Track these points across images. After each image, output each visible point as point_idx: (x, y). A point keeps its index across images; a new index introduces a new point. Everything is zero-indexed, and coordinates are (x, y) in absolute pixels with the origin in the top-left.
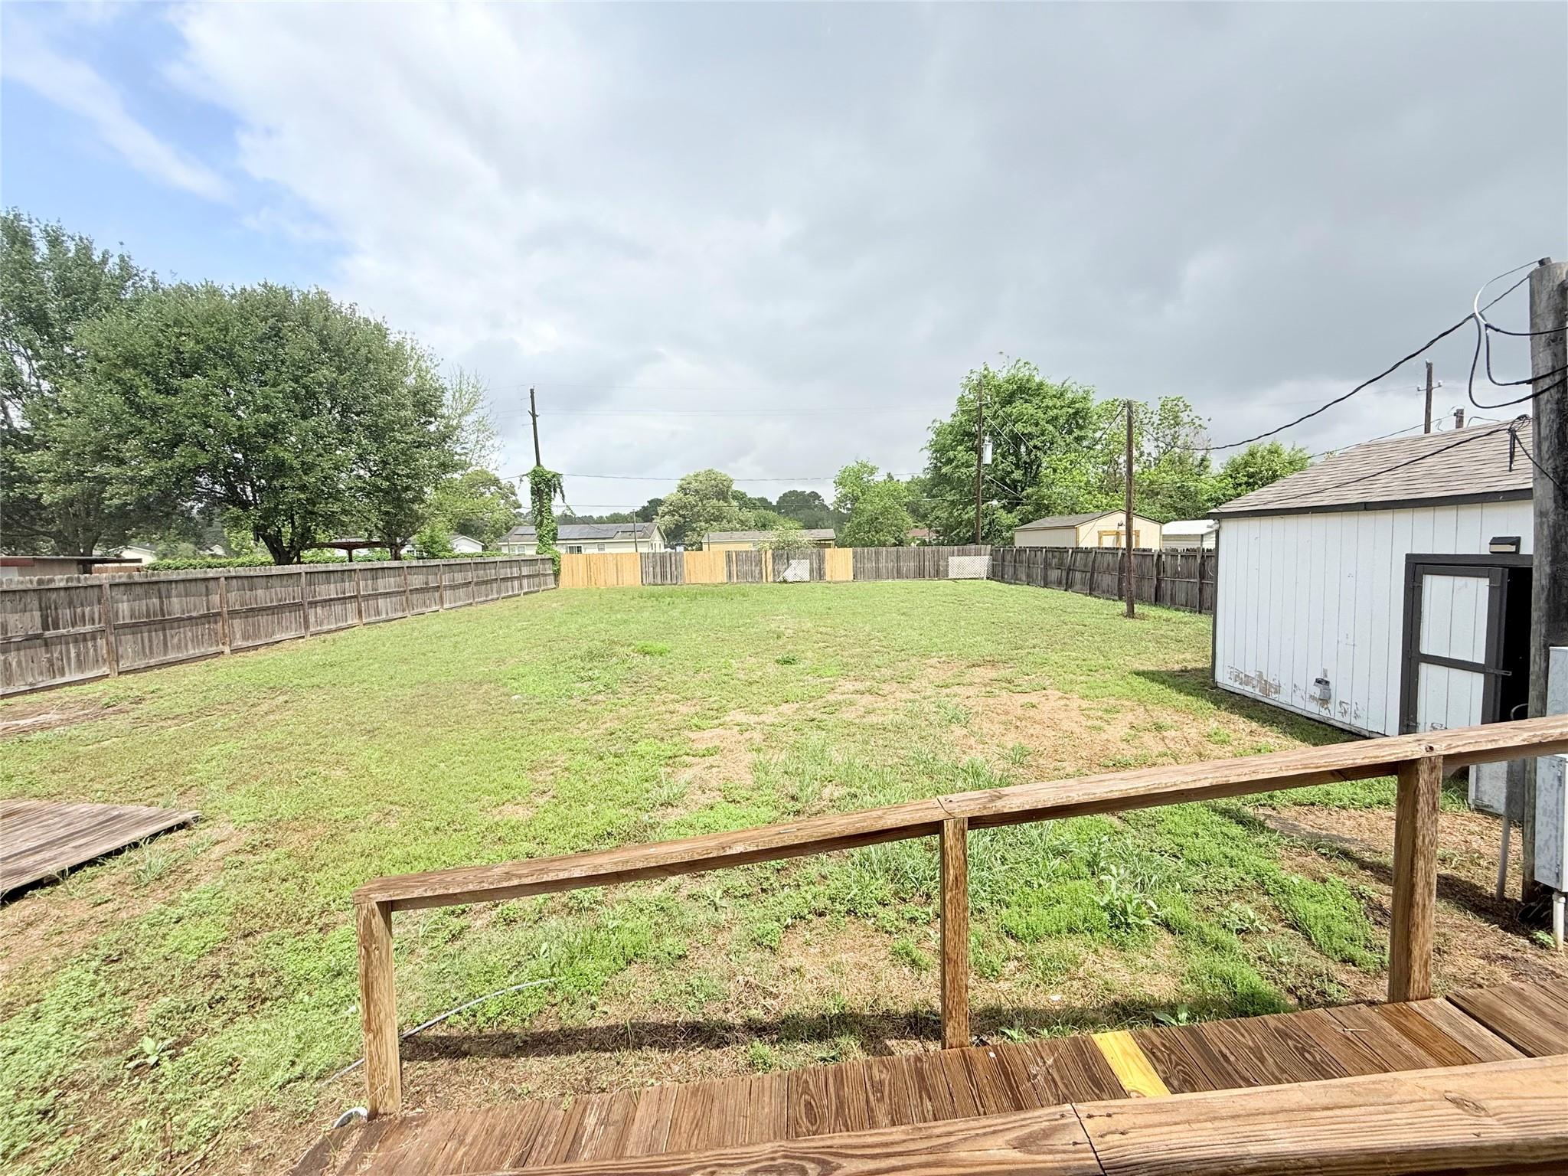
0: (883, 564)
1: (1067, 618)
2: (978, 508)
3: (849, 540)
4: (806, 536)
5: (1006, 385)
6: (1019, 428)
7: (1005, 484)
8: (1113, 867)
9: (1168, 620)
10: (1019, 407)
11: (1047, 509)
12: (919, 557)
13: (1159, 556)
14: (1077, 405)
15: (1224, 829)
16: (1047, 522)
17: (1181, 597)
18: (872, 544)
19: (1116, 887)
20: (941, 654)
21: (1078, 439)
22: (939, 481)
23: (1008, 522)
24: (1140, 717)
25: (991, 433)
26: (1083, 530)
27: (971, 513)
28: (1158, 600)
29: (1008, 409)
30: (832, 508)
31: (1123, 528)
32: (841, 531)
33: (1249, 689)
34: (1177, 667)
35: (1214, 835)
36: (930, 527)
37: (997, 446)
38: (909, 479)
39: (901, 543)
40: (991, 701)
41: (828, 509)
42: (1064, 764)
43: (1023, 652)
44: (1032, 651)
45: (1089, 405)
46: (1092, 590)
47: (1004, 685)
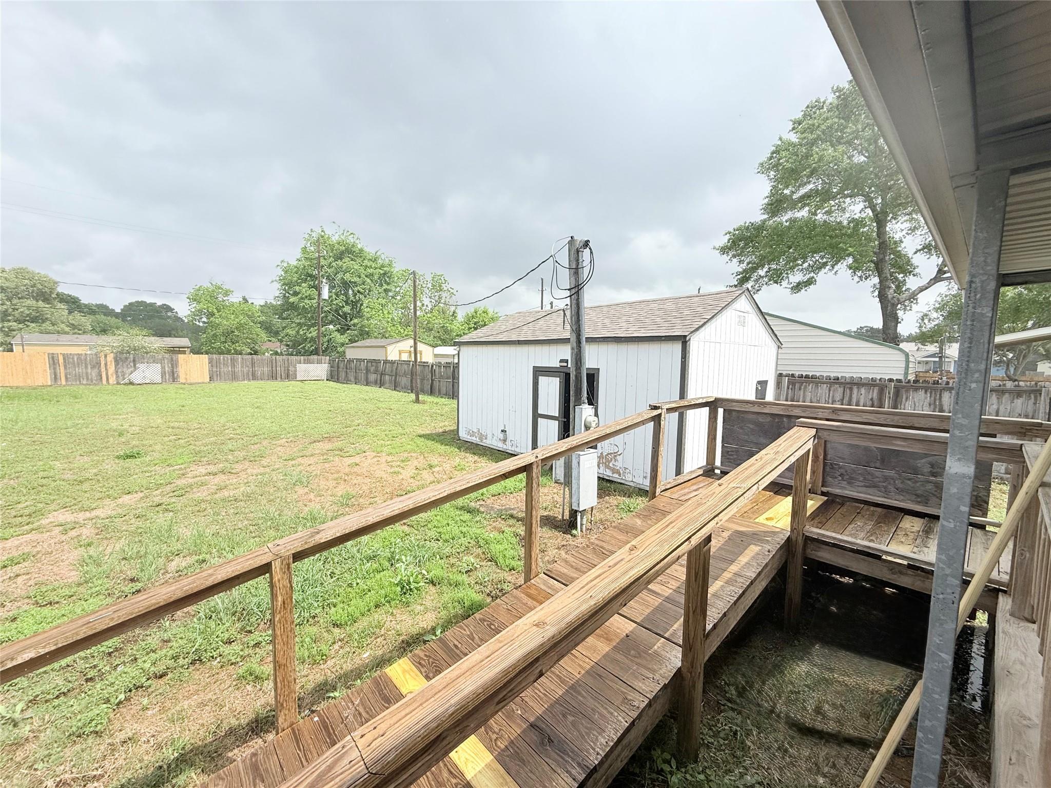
0: (238, 368)
1: (380, 405)
2: (318, 329)
3: (205, 349)
4: (156, 343)
5: (337, 246)
6: (347, 277)
7: (339, 315)
8: (403, 557)
9: (437, 403)
10: (346, 262)
11: (367, 334)
12: (271, 363)
13: (432, 366)
14: (385, 269)
15: (461, 518)
16: (368, 342)
17: (444, 390)
18: (229, 352)
19: (405, 570)
20: (288, 436)
21: (386, 291)
22: (287, 308)
23: (341, 341)
24: (421, 462)
25: (328, 278)
26: (390, 348)
27: (314, 334)
28: (432, 392)
29: (339, 263)
30: (186, 321)
31: (412, 349)
32: (197, 340)
33: (474, 438)
34: (441, 430)
35: (456, 523)
36: (281, 341)
37: (332, 287)
38: (262, 303)
39: (256, 353)
40: (327, 465)
41: (183, 321)
42: (375, 499)
43: (350, 429)
44: (356, 428)
45: (392, 270)
46: (396, 387)
47: (337, 453)
